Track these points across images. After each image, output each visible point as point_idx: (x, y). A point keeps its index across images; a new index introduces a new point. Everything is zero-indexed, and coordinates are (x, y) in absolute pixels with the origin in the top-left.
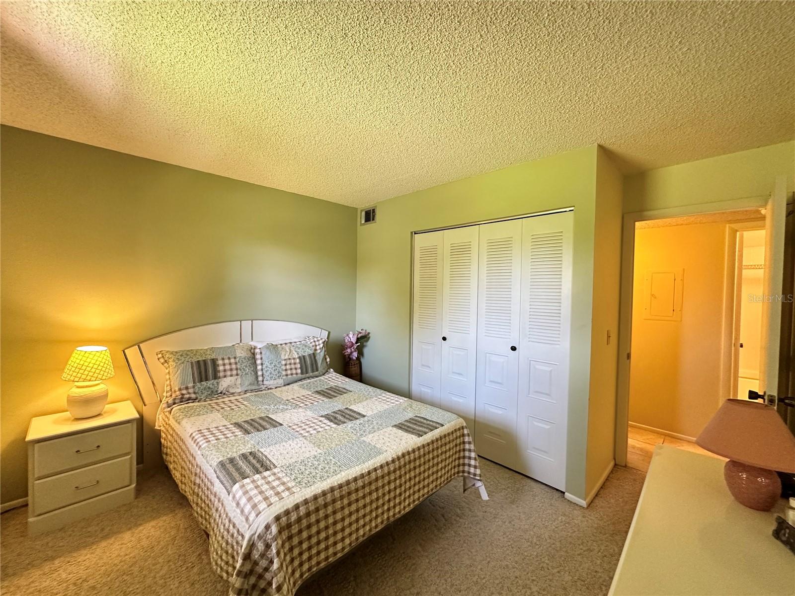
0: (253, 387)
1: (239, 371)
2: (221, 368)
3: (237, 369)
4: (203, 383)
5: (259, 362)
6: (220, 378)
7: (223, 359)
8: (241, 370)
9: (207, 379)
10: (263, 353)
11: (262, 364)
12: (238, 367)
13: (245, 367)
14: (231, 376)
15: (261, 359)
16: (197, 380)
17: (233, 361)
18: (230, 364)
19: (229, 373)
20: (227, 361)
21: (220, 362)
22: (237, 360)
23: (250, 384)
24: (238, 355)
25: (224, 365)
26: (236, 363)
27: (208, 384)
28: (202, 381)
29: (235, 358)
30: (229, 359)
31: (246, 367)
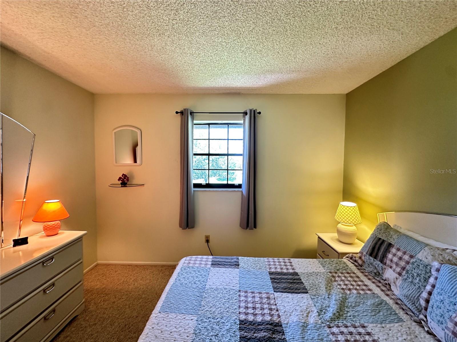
0: (406, 302)
1: (404, 272)
2: (390, 256)
3: (403, 269)
4: (371, 258)
5: (432, 280)
6: (385, 264)
7: (398, 250)
8: (407, 272)
9: (375, 258)
10: (441, 272)
11: (433, 286)
12: (408, 267)
13: (415, 274)
14: (394, 271)
15: (436, 278)
16: (368, 253)
17: (406, 257)
18: (400, 258)
19: (394, 266)
20: (400, 254)
21: (394, 250)
22: (412, 260)
23: (407, 297)
24: (420, 256)
25: (394, 255)
26: (408, 263)
27: (375, 263)
28: (371, 256)
29: (412, 257)
30: (405, 253)
31: (418, 275)
